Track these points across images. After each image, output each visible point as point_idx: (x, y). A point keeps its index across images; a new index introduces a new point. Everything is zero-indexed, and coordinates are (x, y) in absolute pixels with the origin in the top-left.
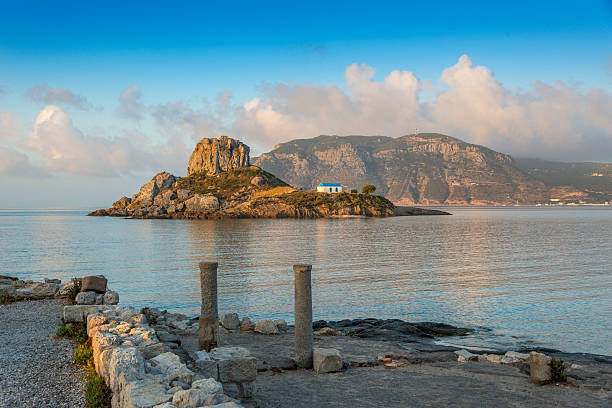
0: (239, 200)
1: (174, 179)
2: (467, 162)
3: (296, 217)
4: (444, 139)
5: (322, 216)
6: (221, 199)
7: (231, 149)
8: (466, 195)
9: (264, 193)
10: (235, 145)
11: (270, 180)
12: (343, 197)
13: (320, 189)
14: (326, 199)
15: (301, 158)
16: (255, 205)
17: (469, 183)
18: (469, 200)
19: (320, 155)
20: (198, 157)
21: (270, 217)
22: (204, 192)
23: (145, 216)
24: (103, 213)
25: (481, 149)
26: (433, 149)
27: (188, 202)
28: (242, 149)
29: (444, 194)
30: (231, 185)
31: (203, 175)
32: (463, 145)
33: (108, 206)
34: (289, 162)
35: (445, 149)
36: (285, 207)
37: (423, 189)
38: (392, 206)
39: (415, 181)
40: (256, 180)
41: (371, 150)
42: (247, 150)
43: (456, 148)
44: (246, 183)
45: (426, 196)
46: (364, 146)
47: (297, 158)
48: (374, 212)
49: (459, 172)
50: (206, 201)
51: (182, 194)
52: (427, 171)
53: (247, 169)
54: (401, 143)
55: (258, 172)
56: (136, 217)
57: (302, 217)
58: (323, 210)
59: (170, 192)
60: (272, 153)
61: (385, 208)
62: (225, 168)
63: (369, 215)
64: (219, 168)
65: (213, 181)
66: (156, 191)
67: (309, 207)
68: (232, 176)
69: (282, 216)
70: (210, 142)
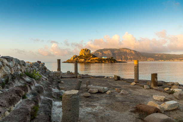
0: (88, 60)
1: (77, 56)
2: (131, 53)
3: (98, 63)
4: (127, 49)
5: (103, 63)
6: (85, 60)
7: (87, 51)
8: (131, 59)
9: (93, 59)
10: (88, 50)
11: (94, 56)
12: (107, 59)
13: (103, 58)
14: (104, 60)
15: (101, 53)
16: (91, 61)
17: (132, 57)
18: (132, 60)
19: (104, 52)
20: (81, 52)
21: (94, 63)
22: (82, 58)
23: (72, 63)
24: (65, 62)
25: (134, 51)
26: (125, 51)
27: (79, 60)
28: (89, 51)
29: (127, 59)
30: (87, 57)
31: (82, 55)
32: (130, 50)
33: (66, 61)
34: (99, 53)
35: (127, 51)
36: (96, 61)
37: (123, 58)
38: (116, 61)
39: (122, 57)
40: (91, 56)
41: (113, 51)
42: (90, 51)
43: (129, 51)
44: (90, 57)
45: (124, 59)
46: (112, 50)
47: (100, 53)
48: (113, 62)
49: (130, 55)
50: (83, 60)
51: (78, 59)
52: (124, 55)
53: (90, 54)
54: (119, 50)
55: (92, 55)
56: (70, 63)
57: (100, 63)
58: (104, 61)
59: (76, 58)
60: (95, 52)
61: (115, 61)
62: (86, 54)
63: (112, 63)
64: (85, 54)
65: (84, 56)
66: (74, 58)
67: (101, 61)
68: (87, 56)
69: (96, 63)
70: (83, 49)
